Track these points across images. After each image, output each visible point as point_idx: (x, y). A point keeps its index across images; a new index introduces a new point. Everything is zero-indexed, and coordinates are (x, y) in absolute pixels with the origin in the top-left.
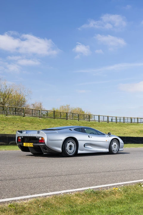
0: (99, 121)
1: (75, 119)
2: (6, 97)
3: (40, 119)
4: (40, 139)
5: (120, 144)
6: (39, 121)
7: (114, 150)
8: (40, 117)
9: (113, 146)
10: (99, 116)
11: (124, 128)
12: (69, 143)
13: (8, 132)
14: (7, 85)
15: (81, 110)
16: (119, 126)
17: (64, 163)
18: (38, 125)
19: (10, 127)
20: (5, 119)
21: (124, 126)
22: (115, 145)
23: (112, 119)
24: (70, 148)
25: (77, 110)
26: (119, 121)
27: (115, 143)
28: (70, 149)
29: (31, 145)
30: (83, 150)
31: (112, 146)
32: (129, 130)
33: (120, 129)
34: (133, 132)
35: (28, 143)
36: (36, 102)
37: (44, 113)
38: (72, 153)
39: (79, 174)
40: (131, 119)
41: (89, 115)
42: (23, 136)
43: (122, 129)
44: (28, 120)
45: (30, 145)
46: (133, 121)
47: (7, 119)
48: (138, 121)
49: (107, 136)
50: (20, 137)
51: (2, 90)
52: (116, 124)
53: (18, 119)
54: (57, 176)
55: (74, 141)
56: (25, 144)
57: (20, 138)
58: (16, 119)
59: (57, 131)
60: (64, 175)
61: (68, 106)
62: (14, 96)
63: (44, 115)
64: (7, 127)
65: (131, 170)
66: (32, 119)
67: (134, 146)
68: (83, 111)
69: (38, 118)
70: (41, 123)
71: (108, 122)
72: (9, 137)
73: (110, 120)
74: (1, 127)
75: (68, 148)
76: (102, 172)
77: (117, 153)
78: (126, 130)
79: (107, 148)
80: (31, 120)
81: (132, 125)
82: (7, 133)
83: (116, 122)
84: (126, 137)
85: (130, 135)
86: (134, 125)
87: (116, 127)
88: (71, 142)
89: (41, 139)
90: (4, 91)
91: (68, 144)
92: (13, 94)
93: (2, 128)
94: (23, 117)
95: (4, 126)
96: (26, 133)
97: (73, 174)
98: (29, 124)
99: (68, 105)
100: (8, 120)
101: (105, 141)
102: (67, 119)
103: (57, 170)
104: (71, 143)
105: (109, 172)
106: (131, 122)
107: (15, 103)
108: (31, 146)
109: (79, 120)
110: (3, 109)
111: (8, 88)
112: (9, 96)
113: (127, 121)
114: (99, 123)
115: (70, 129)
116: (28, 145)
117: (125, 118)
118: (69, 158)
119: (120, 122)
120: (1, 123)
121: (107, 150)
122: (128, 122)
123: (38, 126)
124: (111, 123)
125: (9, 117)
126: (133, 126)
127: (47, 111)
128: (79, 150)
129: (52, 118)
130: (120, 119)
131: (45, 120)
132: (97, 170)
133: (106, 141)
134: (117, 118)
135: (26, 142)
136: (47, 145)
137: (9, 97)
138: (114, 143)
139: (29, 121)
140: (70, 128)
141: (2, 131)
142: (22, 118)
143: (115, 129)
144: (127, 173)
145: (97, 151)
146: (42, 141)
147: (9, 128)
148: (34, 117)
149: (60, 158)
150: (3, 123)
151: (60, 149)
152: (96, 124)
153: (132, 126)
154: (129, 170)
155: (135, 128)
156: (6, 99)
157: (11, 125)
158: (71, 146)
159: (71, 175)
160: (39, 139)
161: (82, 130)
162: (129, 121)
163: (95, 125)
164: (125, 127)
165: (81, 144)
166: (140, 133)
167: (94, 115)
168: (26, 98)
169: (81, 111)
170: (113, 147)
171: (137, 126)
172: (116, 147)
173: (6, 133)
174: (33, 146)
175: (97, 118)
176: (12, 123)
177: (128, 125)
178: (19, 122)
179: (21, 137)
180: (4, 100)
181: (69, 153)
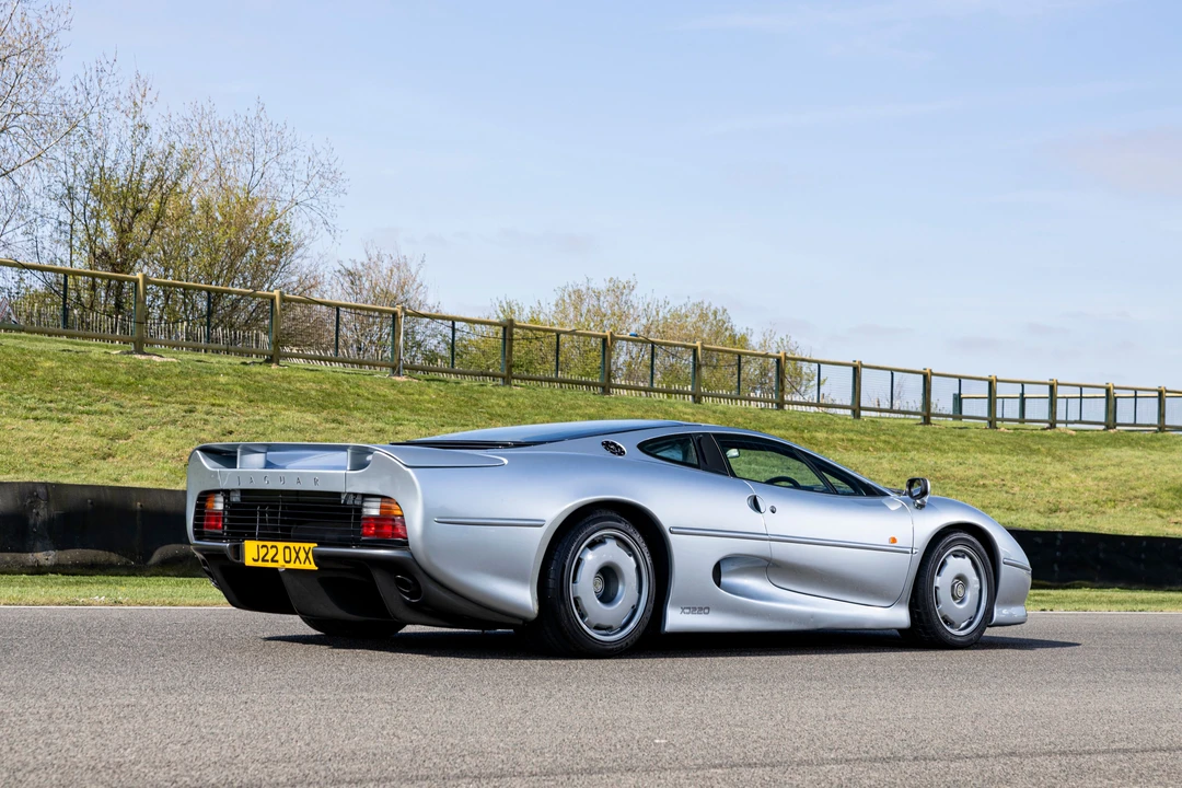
0: (856, 409)
1: (669, 392)
2: (138, 211)
3: (393, 385)
4: (373, 509)
5: (1004, 570)
6: (391, 394)
7: (952, 617)
8: (396, 370)
9: (943, 581)
10: (856, 370)
11: (1052, 468)
12: (600, 549)
13: (146, 473)
14: (149, 121)
15: (720, 328)
16: (1011, 452)
17: (550, 696)
18: (380, 425)
19: (162, 434)
20: (123, 378)
21: (1049, 453)
22: (961, 578)
23: (958, 400)
24: (600, 587)
25: (692, 319)
26: (1010, 410)
27: (958, 565)
28: (607, 597)
29: (302, 555)
30: (702, 609)
31: (938, 581)
32: (1090, 482)
33: (1017, 476)
34: (1123, 495)
35: (281, 545)
36: (374, 253)
37: (432, 343)
38: (616, 624)
39: (647, 770)
40: (1111, 400)
41: (779, 361)
42: (244, 492)
43: (1035, 473)
44: (305, 387)
45: (292, 556)
46: (1124, 413)
47: (141, 374)
48: (1161, 415)
49: (895, 503)
50: (220, 499)
51: (111, 154)
52: (990, 435)
53: (222, 379)
54: (478, 777)
55: (637, 536)
56: (253, 552)
57: (220, 506)
58: (209, 379)
59: (504, 457)
60: (532, 775)
61: (618, 290)
62: (206, 207)
63: (432, 357)
64: (138, 435)
65: (1063, 753)
66: (338, 383)
67: (1122, 602)
68: (739, 329)
69: (383, 374)
70: (401, 413)
71: (927, 421)
72: (145, 512)
73: (942, 401)
74: (96, 433)
75: (585, 585)
76: (836, 761)
77: (977, 642)
78: (1065, 483)
79: (896, 601)
80: (327, 386)
81: (1115, 442)
82: (139, 478)
83: (992, 421)
84: (1065, 534)
85: (1098, 518)
86: (1131, 443)
87: (985, 458)
88: (611, 545)
89: (375, 512)
90: (122, 167)
91: (592, 560)
92: (198, 188)
93: (98, 443)
94: (268, 361)
95: (117, 424)
96: (268, 465)
97: (600, 771)
98: (309, 417)
99: (624, 280)
100: (151, 380)
101: (884, 541)
102: (606, 388)
103: (485, 738)
104: (610, 552)
105: (885, 760)
106: (1111, 422)
107: (207, 259)
108: (297, 566)
109: (697, 399)
110: (119, 305)
111: (156, 142)
112: (163, 202)
113: (1074, 416)
114: (858, 424)
115: (607, 445)
116: (280, 557)
117: (1061, 391)
118: (596, 662)
119: (1022, 419)
120: (97, 407)
121: (899, 616)
122: (1081, 422)
123: (381, 431)
124: (950, 422)
125: (162, 358)
126: (1127, 453)
127: (454, 320)
128: (675, 605)
129: (494, 376)
130: (1023, 399)
131: (432, 391)
132: (797, 749)
133: (892, 547)
134: (1001, 390)
135: (263, 537)
136: (421, 557)
137: (160, 214)
138: (952, 561)
139: (307, 396)
140: (610, 439)
141: (95, 464)
142: (255, 369)
143: (978, 471)
144: (1032, 775)
145: (812, 616)
146: (389, 528)
147: (155, 444)
148: (349, 369)
149: (527, 663)
150: (108, 406)
151: (522, 596)
152: (834, 431)
153: (1112, 452)
154: (1049, 753)
155: (1136, 467)
156: (140, 229)
157: (174, 422)
158: (609, 574)
159: (590, 772)
160: (359, 509)
161: (701, 455)
162: (1095, 411)
163: (821, 435)
164: (1061, 460)
165: (691, 557)
166: (1172, 508)
167: (819, 363)
168: (299, 225)
169: (717, 334)
170: (944, 594)
171: (1156, 456)
172: (971, 595)
173: (128, 482)
174: (313, 567)
175: (837, 388)
176: (174, 409)
177: (1084, 441)
178: (234, 402)
179: (227, 493)
180: (123, 231)
181: (598, 628)
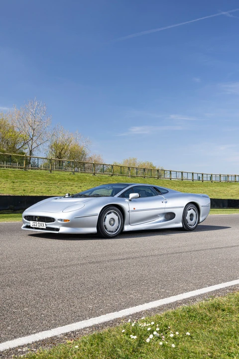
68: (154, 166)
167: (165, 171)
